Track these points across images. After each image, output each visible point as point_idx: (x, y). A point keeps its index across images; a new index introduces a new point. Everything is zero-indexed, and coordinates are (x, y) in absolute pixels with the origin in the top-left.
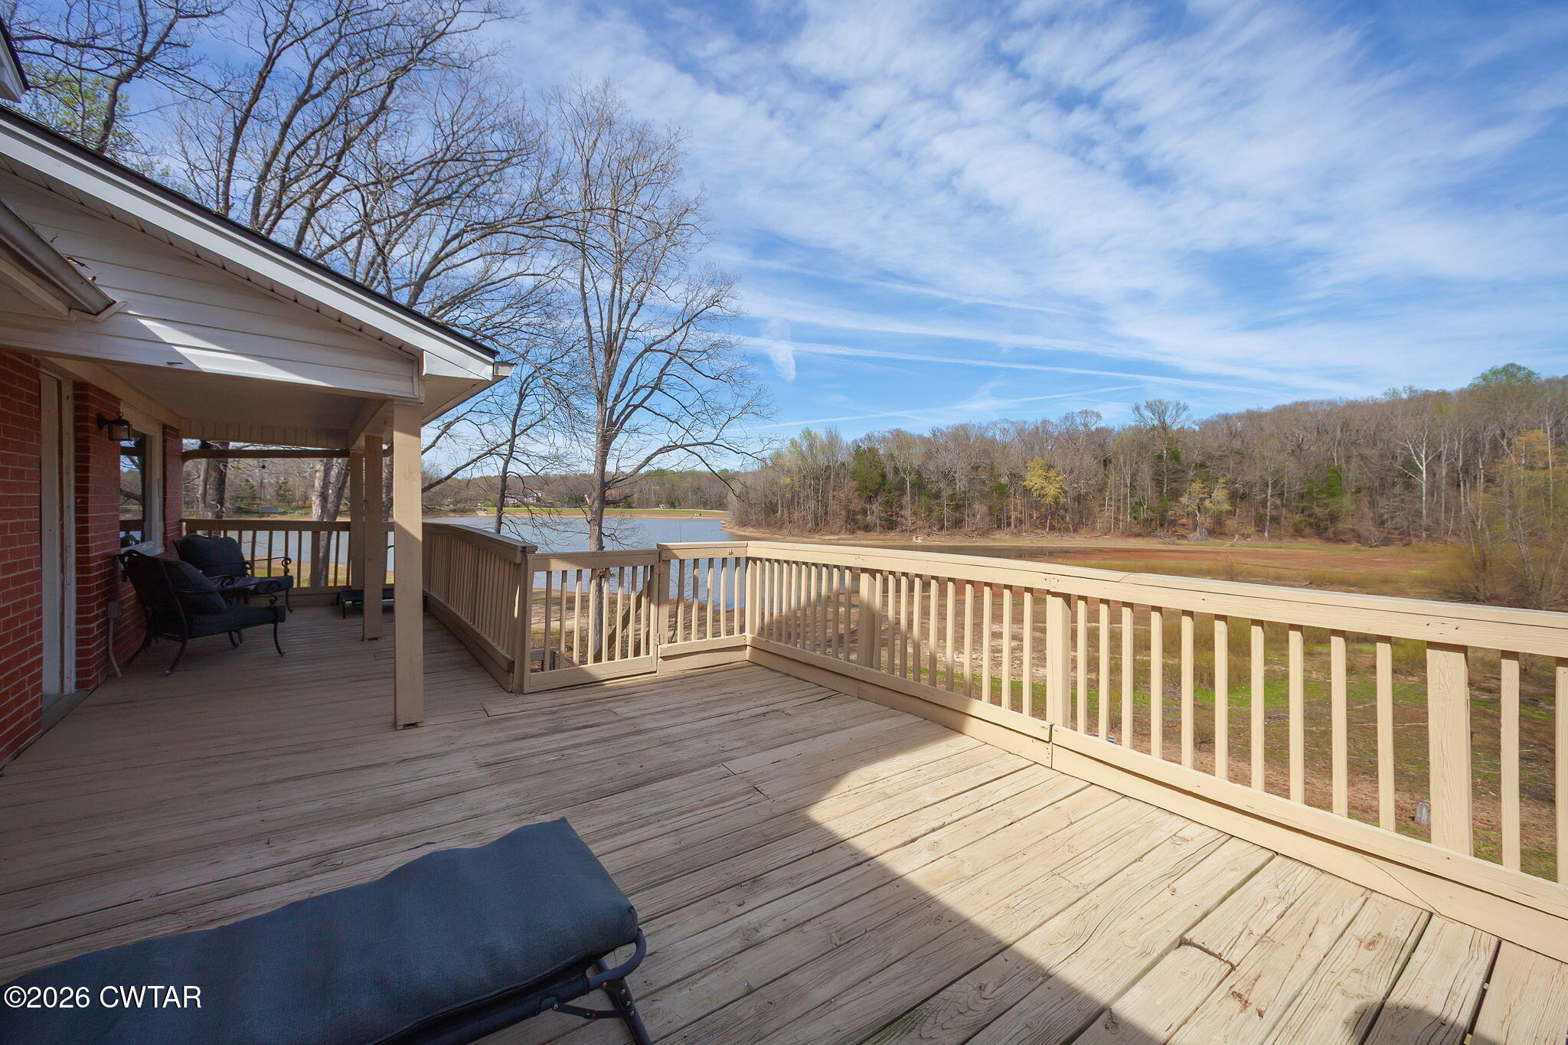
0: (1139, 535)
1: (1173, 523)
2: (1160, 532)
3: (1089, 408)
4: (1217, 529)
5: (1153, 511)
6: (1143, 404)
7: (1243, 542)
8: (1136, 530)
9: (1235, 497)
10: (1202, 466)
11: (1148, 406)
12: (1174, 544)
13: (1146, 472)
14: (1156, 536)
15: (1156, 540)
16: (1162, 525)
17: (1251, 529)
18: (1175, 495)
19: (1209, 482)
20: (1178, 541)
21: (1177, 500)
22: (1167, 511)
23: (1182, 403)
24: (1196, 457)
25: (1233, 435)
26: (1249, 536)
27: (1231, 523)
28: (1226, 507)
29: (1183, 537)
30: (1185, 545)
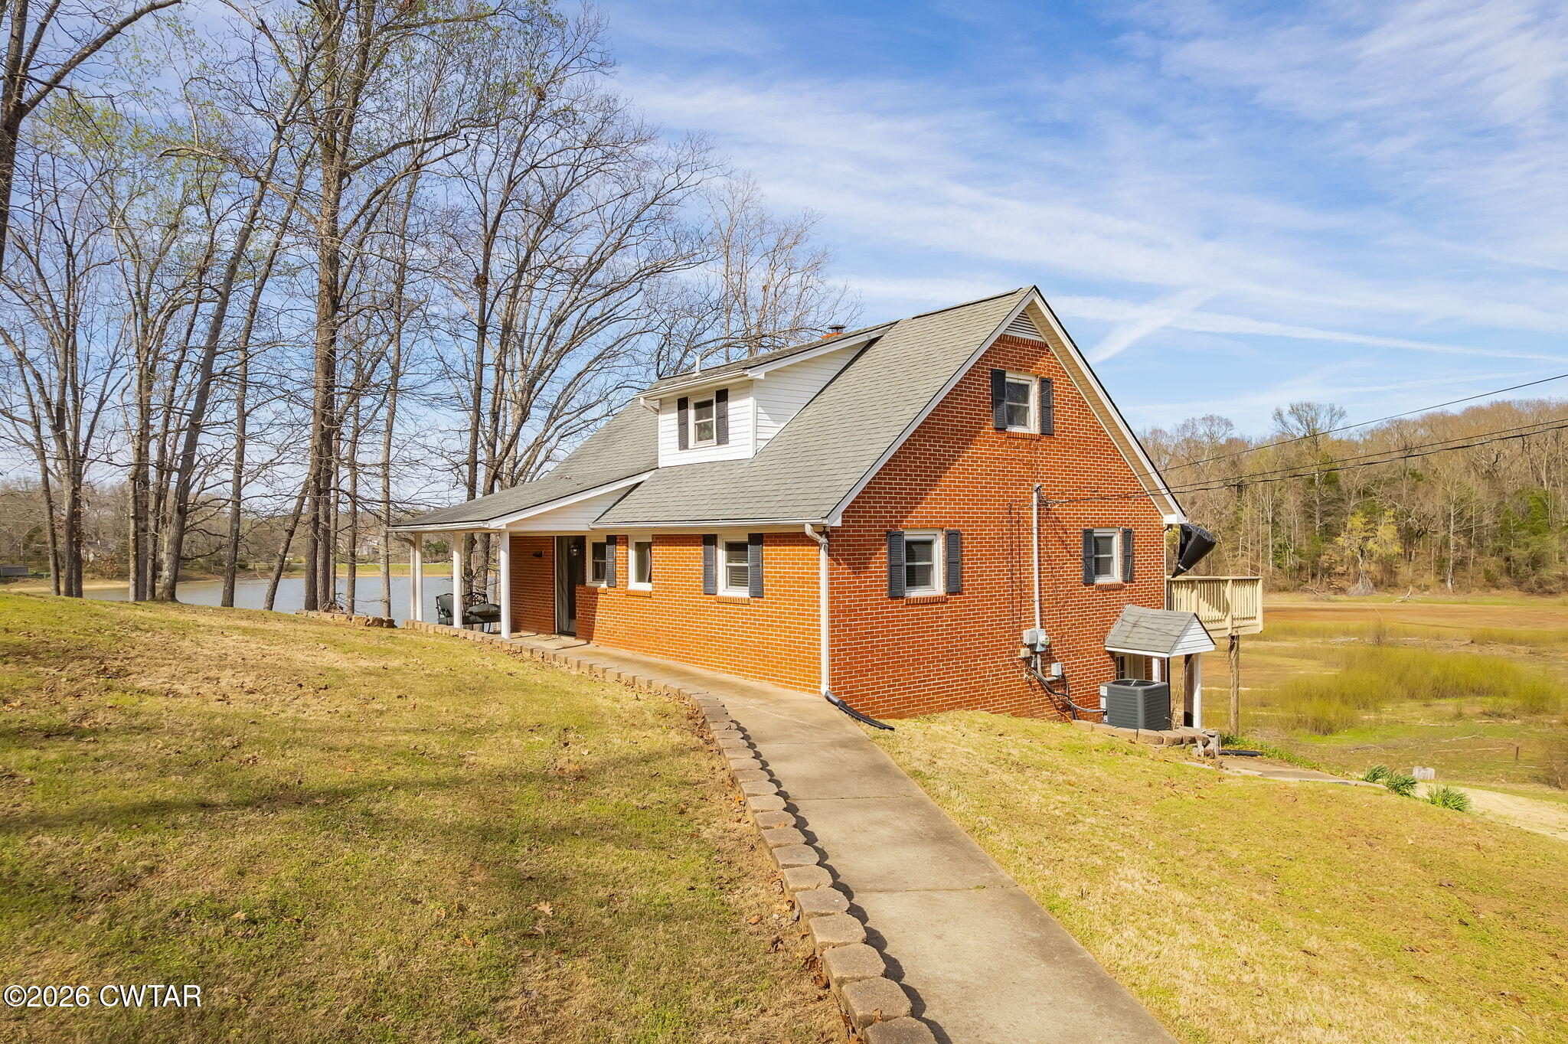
0: (1285, 589)
1: (1328, 571)
2: (1311, 585)
3: (1216, 414)
4: (1387, 579)
5: (1301, 556)
6: (1286, 410)
7: (1419, 597)
8: (1280, 582)
9: (1410, 536)
10: (1366, 493)
11: (1294, 411)
12: (1329, 600)
13: (1292, 503)
14: (1305, 591)
15: (1307, 596)
16: (1314, 575)
17: (1430, 578)
18: (1330, 533)
19: (1372, 516)
20: (1333, 597)
21: (1330, 541)
22: (1319, 556)
23: (1337, 408)
24: (1358, 480)
25: (1408, 451)
26: (1427, 588)
27: (1405, 571)
28: (1397, 549)
29: (1342, 590)
30: (1342, 601)
